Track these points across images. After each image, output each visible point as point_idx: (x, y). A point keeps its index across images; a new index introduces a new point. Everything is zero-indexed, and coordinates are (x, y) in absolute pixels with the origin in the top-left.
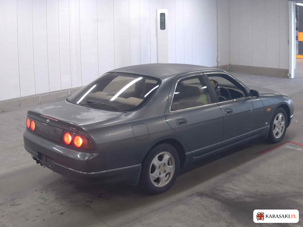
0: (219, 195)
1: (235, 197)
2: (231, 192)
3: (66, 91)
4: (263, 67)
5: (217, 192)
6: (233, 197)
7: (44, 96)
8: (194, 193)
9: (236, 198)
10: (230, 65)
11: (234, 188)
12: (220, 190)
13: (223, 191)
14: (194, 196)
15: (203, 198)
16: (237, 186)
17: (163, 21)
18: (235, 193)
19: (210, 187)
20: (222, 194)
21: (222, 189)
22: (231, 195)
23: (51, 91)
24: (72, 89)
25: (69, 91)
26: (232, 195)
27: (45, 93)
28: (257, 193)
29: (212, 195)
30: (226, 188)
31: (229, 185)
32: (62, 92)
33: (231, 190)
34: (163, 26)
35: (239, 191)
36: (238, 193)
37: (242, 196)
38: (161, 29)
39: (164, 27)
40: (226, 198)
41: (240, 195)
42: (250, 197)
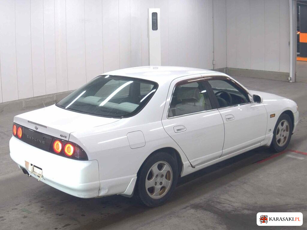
0: (215, 207)
1: (232, 209)
2: (228, 204)
3: (51, 96)
4: (262, 71)
5: (213, 203)
6: (230, 209)
7: (27, 101)
8: (189, 205)
9: (233, 211)
10: (227, 68)
11: (231, 199)
12: (216, 202)
13: (219, 203)
14: (189, 208)
15: (198, 210)
16: (234, 198)
17: (156, 21)
18: (232, 206)
19: (206, 198)
20: (219, 206)
21: (218, 201)
22: (227, 207)
23: (35, 96)
24: (58, 94)
25: (55, 96)
26: (229, 207)
27: (29, 98)
28: (256, 205)
29: (207, 207)
30: (222, 199)
31: (226, 196)
32: (46, 97)
33: (228, 201)
34: (155, 26)
35: (237, 203)
36: (236, 205)
37: (240, 208)
38: (153, 29)
39: (156, 28)
40: (222, 210)
41: (238, 207)
42: (248, 210)
